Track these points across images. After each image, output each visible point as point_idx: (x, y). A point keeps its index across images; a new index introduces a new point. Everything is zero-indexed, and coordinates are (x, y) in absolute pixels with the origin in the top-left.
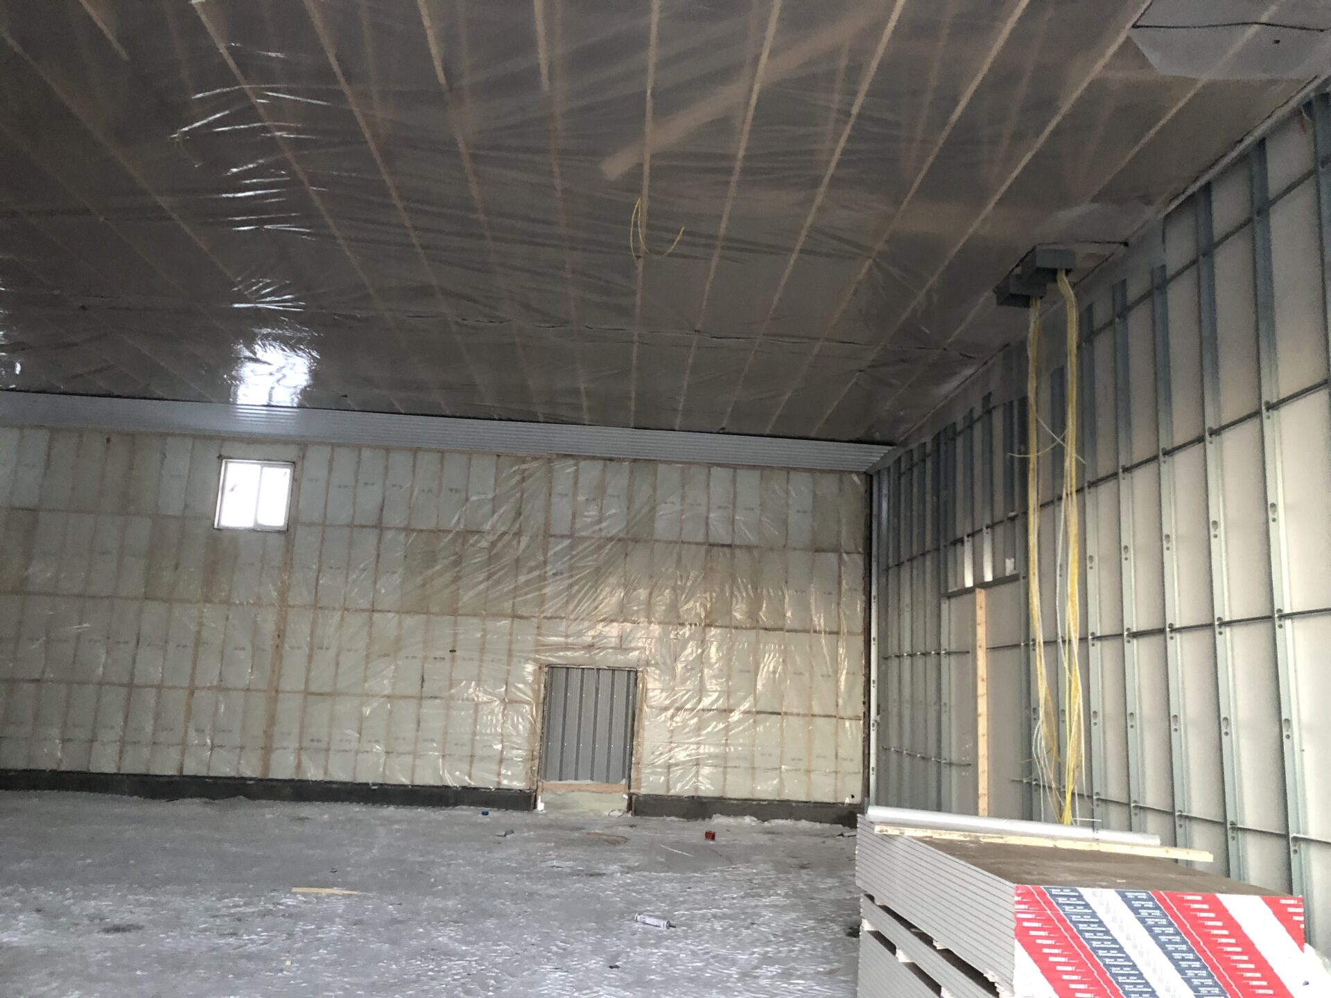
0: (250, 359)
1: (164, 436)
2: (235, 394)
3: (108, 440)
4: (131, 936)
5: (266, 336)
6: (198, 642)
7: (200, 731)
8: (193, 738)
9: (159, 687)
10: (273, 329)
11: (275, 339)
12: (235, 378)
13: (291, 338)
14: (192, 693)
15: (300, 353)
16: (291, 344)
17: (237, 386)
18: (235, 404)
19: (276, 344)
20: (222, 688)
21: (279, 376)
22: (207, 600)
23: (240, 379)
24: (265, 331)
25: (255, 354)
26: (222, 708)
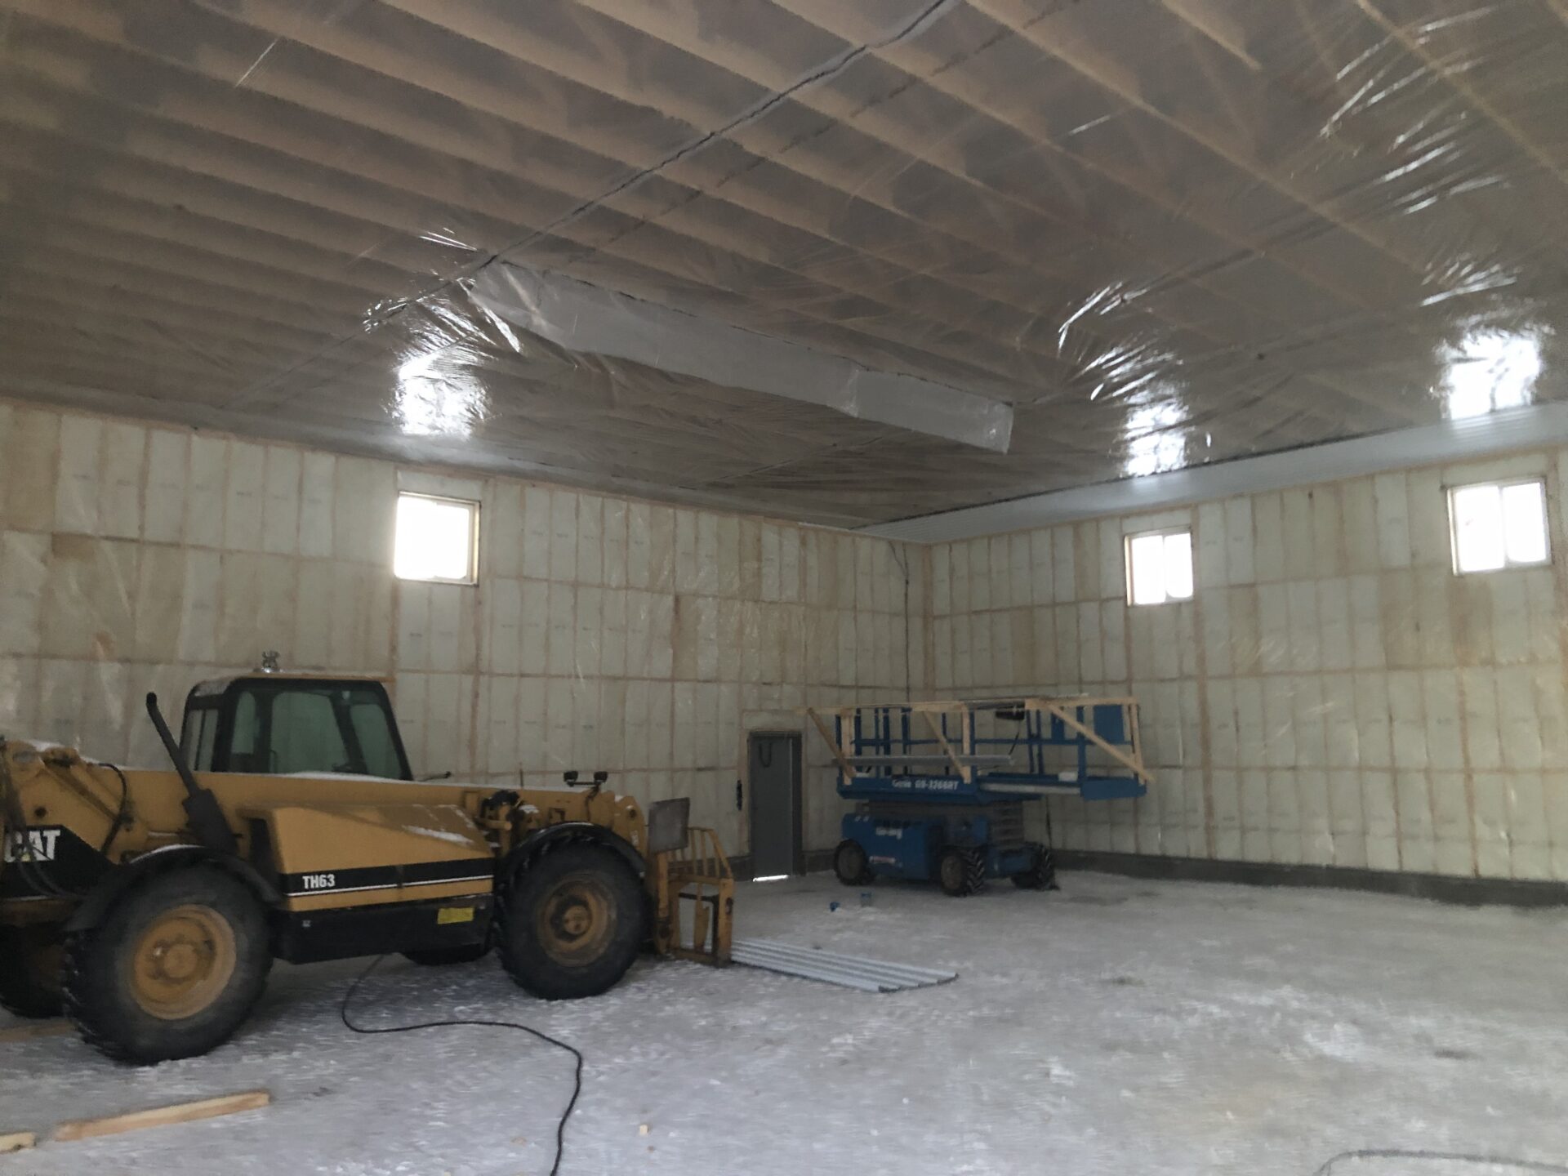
0: (1459, 360)
1: (1371, 477)
2: (1446, 409)
3: (1311, 495)
4: (1470, 1064)
5: (1477, 326)
6: (1464, 716)
7: (1490, 823)
8: (1483, 831)
9: (1427, 772)
10: (1483, 313)
11: (1488, 326)
12: (1443, 389)
13: (1510, 319)
14: (1469, 777)
15: (1526, 333)
16: (1512, 326)
17: (1446, 398)
18: (1448, 421)
19: (1491, 332)
20: (1506, 769)
21: (1500, 370)
22: (1464, 663)
23: (1450, 388)
24: (1474, 319)
25: (1465, 352)
26: (1513, 795)
